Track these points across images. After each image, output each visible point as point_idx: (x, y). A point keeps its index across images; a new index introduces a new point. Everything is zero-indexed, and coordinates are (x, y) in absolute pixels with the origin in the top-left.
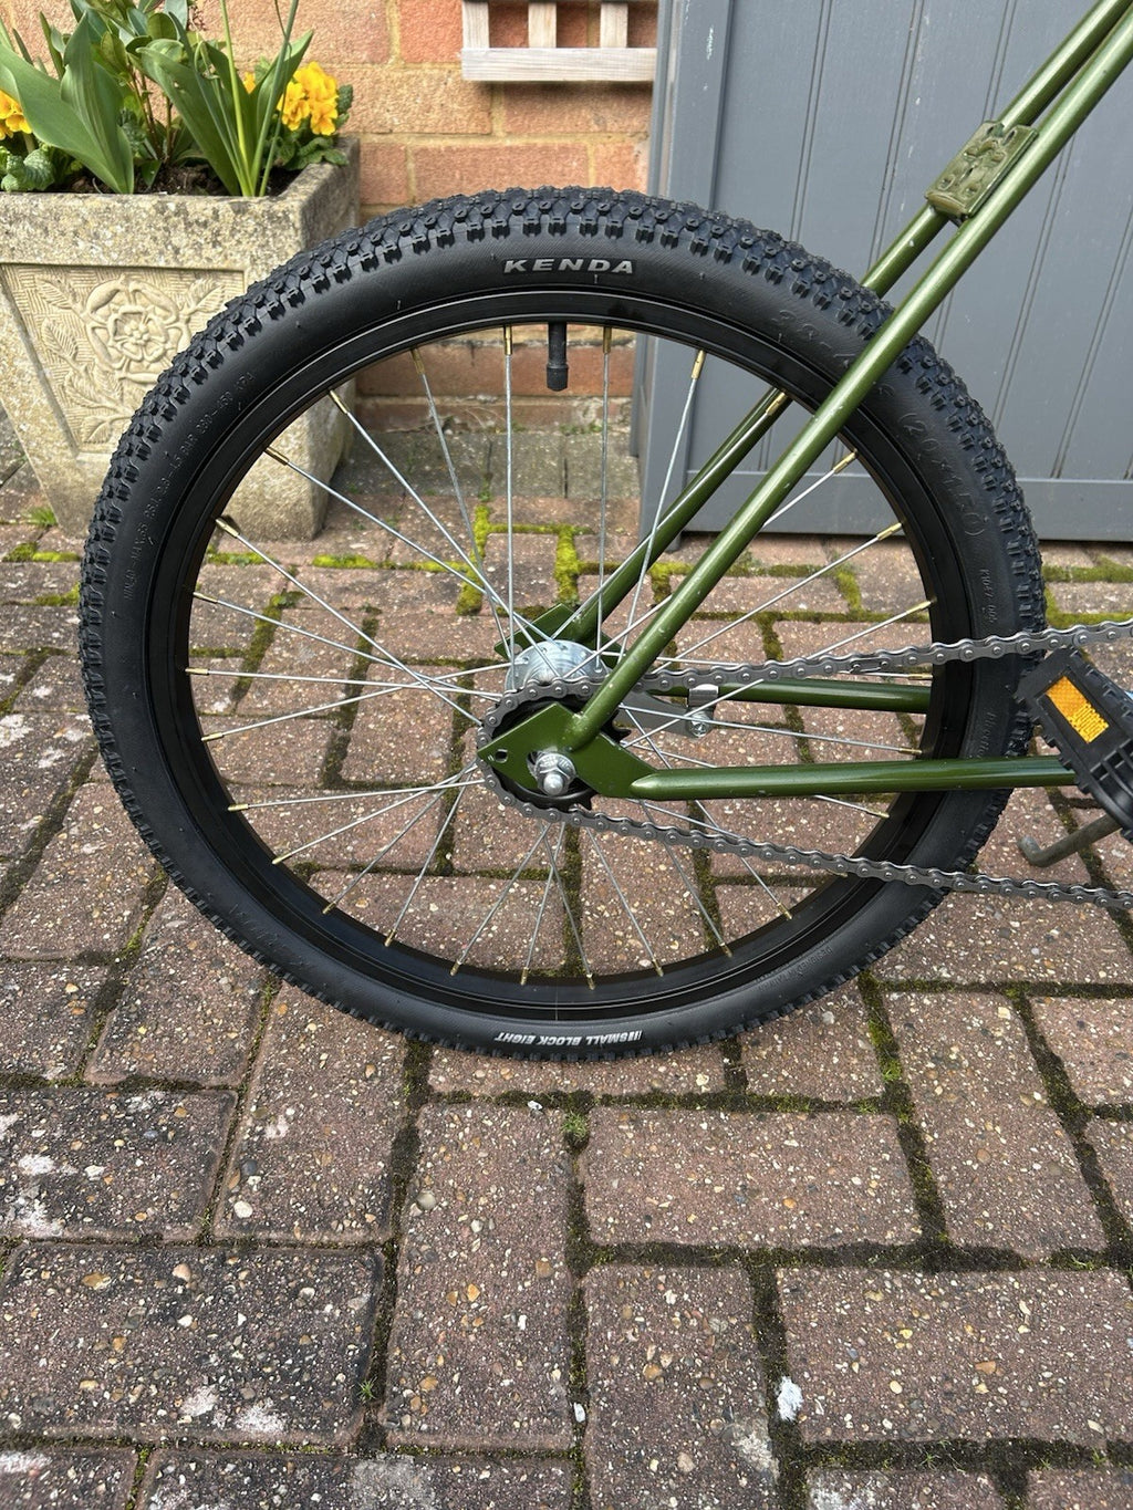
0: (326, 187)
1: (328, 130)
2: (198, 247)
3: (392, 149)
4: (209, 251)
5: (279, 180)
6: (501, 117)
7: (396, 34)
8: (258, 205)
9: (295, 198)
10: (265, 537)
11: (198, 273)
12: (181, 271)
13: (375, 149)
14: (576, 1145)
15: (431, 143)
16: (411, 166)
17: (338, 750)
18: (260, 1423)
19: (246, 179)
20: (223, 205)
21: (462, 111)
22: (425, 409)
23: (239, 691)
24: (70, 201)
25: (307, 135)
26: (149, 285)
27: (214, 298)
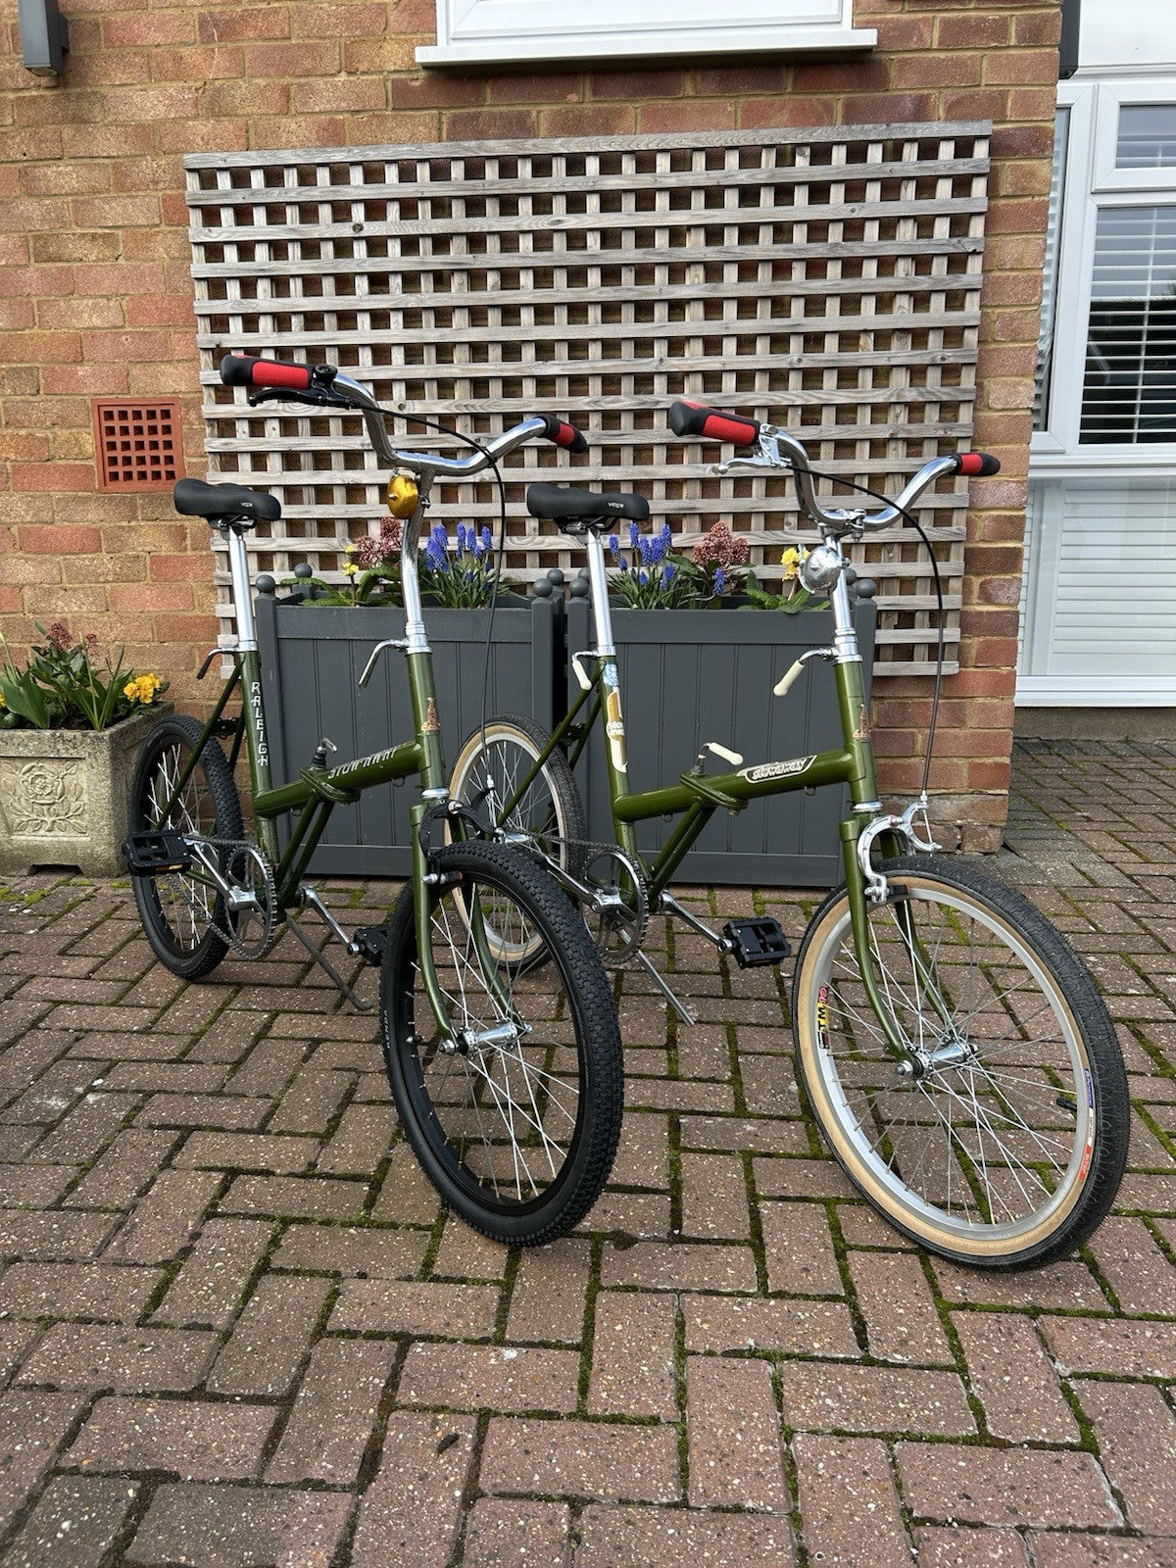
0: (131, 726)
1: (148, 701)
2: (67, 750)
3: (196, 705)
4: (72, 751)
7: (197, 660)
9: (114, 730)
10: (94, 877)
11: (67, 759)
12: (60, 759)
13: (187, 705)
14: (77, 1040)
16: (204, 712)
17: (72, 945)
24: (19, 733)
25: (138, 702)
26: (47, 765)
27: (73, 770)
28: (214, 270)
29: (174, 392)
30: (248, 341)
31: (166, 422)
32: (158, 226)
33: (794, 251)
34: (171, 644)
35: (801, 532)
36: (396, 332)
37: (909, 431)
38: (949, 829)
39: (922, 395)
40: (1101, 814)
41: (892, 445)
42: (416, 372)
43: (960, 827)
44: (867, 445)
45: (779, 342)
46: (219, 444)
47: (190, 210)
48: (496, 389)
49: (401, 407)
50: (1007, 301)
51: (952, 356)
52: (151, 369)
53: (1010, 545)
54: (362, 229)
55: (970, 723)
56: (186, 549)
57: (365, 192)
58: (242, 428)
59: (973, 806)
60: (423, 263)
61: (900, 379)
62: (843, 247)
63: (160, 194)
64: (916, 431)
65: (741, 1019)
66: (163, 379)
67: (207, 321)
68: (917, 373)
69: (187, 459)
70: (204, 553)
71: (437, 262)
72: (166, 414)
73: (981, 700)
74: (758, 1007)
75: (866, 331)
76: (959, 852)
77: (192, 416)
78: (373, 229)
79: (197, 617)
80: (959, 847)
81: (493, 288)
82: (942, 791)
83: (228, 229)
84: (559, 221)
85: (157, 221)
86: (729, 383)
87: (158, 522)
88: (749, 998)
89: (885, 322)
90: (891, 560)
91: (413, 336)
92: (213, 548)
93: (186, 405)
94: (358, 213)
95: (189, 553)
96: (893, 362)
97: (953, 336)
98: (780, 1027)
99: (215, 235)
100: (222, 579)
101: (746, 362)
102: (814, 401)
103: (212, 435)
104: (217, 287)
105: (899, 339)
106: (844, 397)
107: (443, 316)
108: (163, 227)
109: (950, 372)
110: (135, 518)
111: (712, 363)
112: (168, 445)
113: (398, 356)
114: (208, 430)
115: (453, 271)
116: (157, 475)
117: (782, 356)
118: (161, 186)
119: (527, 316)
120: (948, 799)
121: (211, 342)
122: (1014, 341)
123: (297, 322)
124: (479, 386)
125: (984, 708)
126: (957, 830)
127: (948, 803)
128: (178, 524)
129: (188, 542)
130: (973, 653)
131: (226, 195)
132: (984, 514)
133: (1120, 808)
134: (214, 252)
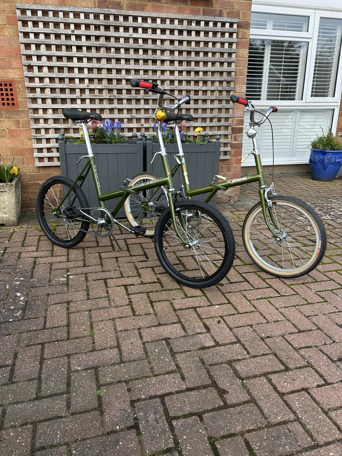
0: (17, 181)
1: (17, 174)
3: (26, 174)
4: (2, 189)
5: (11, 181)
6: (41, 170)
7: (25, 161)
8: (9, 184)
9: (14, 183)
14: (51, 265)
15: (31, 174)
16: (28, 177)
17: (23, 244)
18: (22, 279)
19: (7, 181)
20: (5, 184)
21: (35, 170)
22: (33, 210)
23: (9, 241)
25: (14, 174)
27: (2, 195)
28: (26, 41)
29: (13, 78)
30: (39, 63)
31: (11, 88)
32: (6, 25)
33: (192, 49)
34: (17, 157)
35: (195, 123)
36: (85, 64)
37: (219, 98)
38: (227, 197)
39: (222, 88)
40: (251, 192)
41: (215, 101)
42: (92, 76)
43: (229, 196)
44: (210, 101)
45: (189, 72)
46: (31, 95)
47: (18, 21)
48: (114, 82)
49: (88, 86)
50: (240, 65)
51: (229, 79)
52: (5, 70)
53: (241, 126)
54: (74, 32)
55: (232, 170)
56: (20, 127)
57: (74, 21)
58: (38, 90)
59: (232, 191)
60: (93, 44)
61: (217, 84)
62: (204, 49)
63: (6, 15)
64: (221, 98)
66: (9, 74)
67: (25, 56)
68: (221, 82)
69: (19, 99)
70: (26, 128)
71: (97, 44)
72: (11, 85)
73: (234, 165)
75: (209, 71)
77: (20, 86)
78: (77, 32)
79: (25, 148)
80: (229, 201)
81: (113, 52)
83: (30, 28)
84: (132, 35)
85: (5, 23)
86: (176, 83)
87: (10, 119)
89: (213, 69)
90: (215, 130)
91: (90, 65)
92: (31, 127)
93: (18, 82)
94: (72, 27)
95: (21, 128)
96: (216, 80)
97: (229, 73)
99: (26, 30)
100: (34, 136)
101: (180, 78)
102: (198, 89)
103: (28, 92)
104: (28, 46)
105: (217, 74)
106: (204, 88)
107: (99, 59)
108: (7, 25)
109: (228, 82)
110: (2, 118)
111: (172, 78)
112: (12, 95)
113: (86, 71)
114: (27, 91)
115: (101, 47)
116: (8, 104)
117: (190, 77)
118: (6, 12)
119: (123, 61)
121: (27, 63)
122: (242, 75)
123: (54, 58)
124: (110, 81)
125: (235, 167)
128: (17, 119)
129: (21, 125)
130: (232, 153)
131: (30, 17)
132: (235, 119)
133: (254, 190)
134: (26, 35)
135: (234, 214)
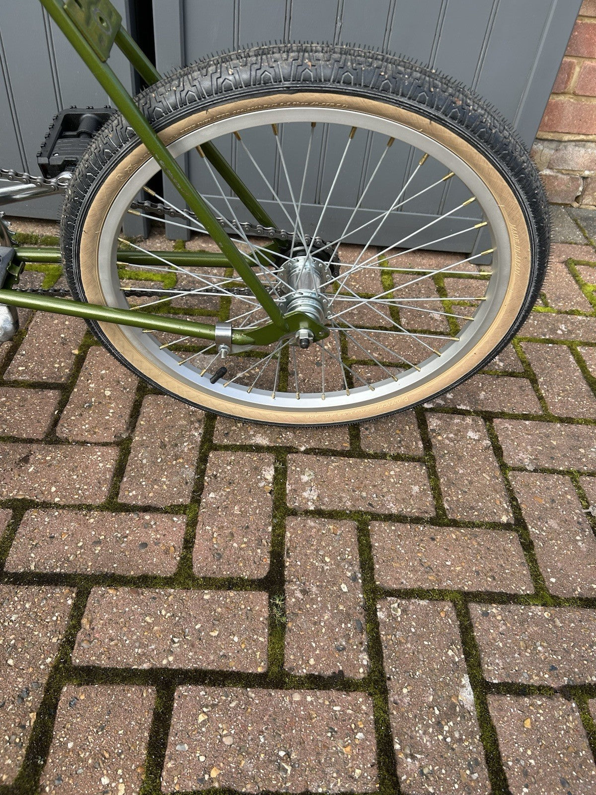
38: (573, 179)
43: (584, 178)
65: (378, 509)
74: (399, 476)
76: (575, 205)
80: (577, 199)
82: (582, 137)
88: (383, 456)
98: (433, 522)
120: (584, 146)
126: (581, 181)
127: (582, 151)
135: (581, 285)
